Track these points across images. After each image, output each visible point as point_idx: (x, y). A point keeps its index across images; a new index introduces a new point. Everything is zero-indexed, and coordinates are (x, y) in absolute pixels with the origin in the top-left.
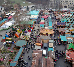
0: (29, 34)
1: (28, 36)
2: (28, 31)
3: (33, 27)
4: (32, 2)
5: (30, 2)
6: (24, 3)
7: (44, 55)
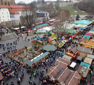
0: (64, 42)
1: (62, 43)
2: (65, 39)
3: (73, 36)
4: (87, 12)
5: (84, 12)
6: (77, 12)
7: (71, 67)
